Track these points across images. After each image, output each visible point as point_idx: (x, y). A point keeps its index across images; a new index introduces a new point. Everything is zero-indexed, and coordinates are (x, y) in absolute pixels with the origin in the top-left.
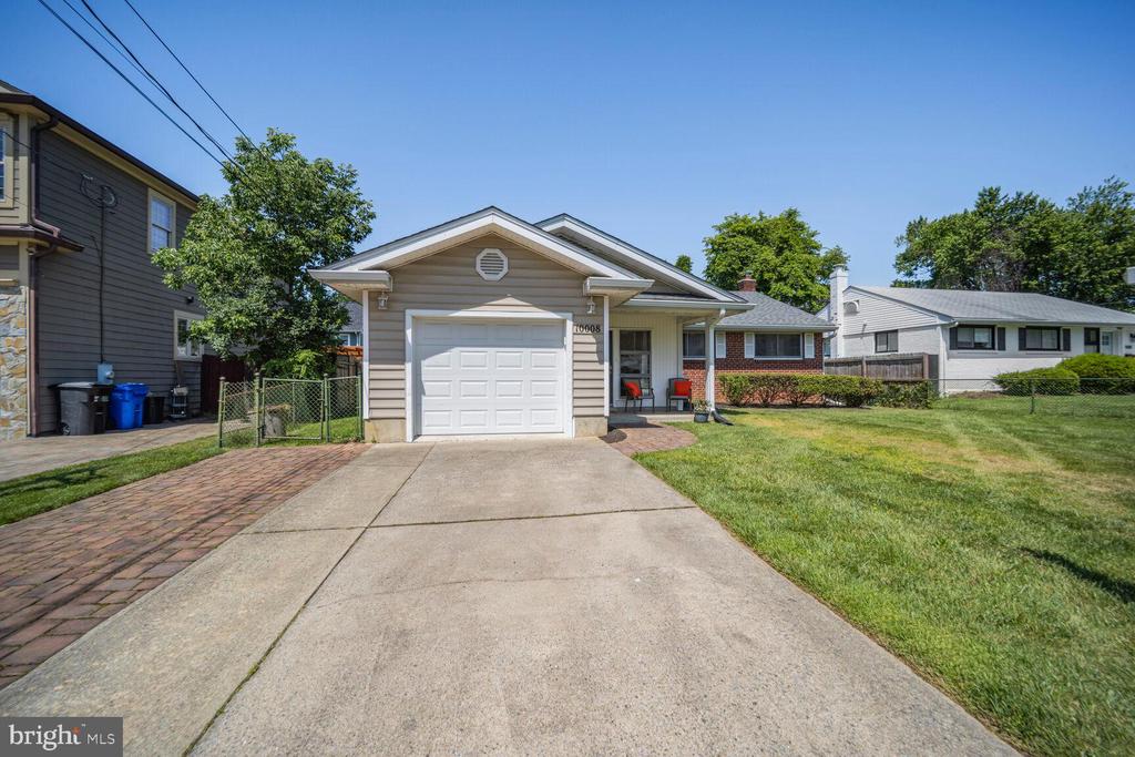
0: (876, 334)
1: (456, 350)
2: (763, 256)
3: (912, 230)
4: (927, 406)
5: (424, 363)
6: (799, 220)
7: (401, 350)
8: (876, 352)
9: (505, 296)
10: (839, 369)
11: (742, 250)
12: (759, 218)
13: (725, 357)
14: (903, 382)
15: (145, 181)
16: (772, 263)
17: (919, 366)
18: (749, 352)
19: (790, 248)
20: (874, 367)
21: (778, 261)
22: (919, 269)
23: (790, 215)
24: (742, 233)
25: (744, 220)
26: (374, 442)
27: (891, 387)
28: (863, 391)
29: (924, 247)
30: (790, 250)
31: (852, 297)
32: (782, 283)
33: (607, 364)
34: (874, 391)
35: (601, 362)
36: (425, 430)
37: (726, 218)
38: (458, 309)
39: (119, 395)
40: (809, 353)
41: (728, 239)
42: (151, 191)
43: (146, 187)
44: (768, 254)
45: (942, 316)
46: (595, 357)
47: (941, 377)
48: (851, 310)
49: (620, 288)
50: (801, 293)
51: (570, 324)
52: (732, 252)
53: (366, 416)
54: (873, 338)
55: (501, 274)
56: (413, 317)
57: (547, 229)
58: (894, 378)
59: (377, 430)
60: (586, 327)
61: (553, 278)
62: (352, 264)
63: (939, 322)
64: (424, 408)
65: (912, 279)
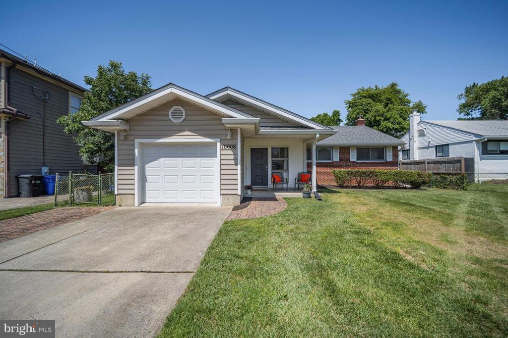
0: (436, 146)
1: (162, 159)
2: (376, 108)
3: (468, 91)
4: (463, 189)
5: (147, 166)
6: (398, 88)
7: (132, 160)
8: (436, 156)
9: (184, 131)
10: (412, 166)
11: (365, 105)
12: (375, 88)
13: (338, 160)
14: (449, 174)
15: (68, 89)
16: (381, 111)
17: (458, 165)
18: (353, 157)
19: (392, 103)
20: (432, 165)
21: (385, 110)
22: (473, 111)
23: (393, 86)
24: (365, 97)
25: (367, 91)
26: (120, 206)
27: (441, 177)
28: (420, 180)
29: (476, 99)
30: (392, 104)
31: (422, 127)
32: (387, 122)
33: (239, 167)
34: (427, 179)
35: (236, 164)
36: (147, 200)
37: (358, 90)
38: (160, 138)
39: (47, 180)
40: (389, 157)
41: (358, 101)
42: (70, 92)
43: (68, 91)
44: (380, 107)
45: (476, 135)
46: (233, 162)
47: (476, 171)
48: (422, 134)
49: (241, 124)
50: (396, 126)
51: (219, 144)
52: (360, 107)
53: (116, 193)
54: (434, 149)
55: (182, 119)
56: (138, 142)
57: (212, 98)
58: (444, 172)
59: (121, 199)
60: (228, 146)
61: (208, 120)
62: (103, 117)
63: (474, 138)
64: (147, 189)
65: (470, 117)
